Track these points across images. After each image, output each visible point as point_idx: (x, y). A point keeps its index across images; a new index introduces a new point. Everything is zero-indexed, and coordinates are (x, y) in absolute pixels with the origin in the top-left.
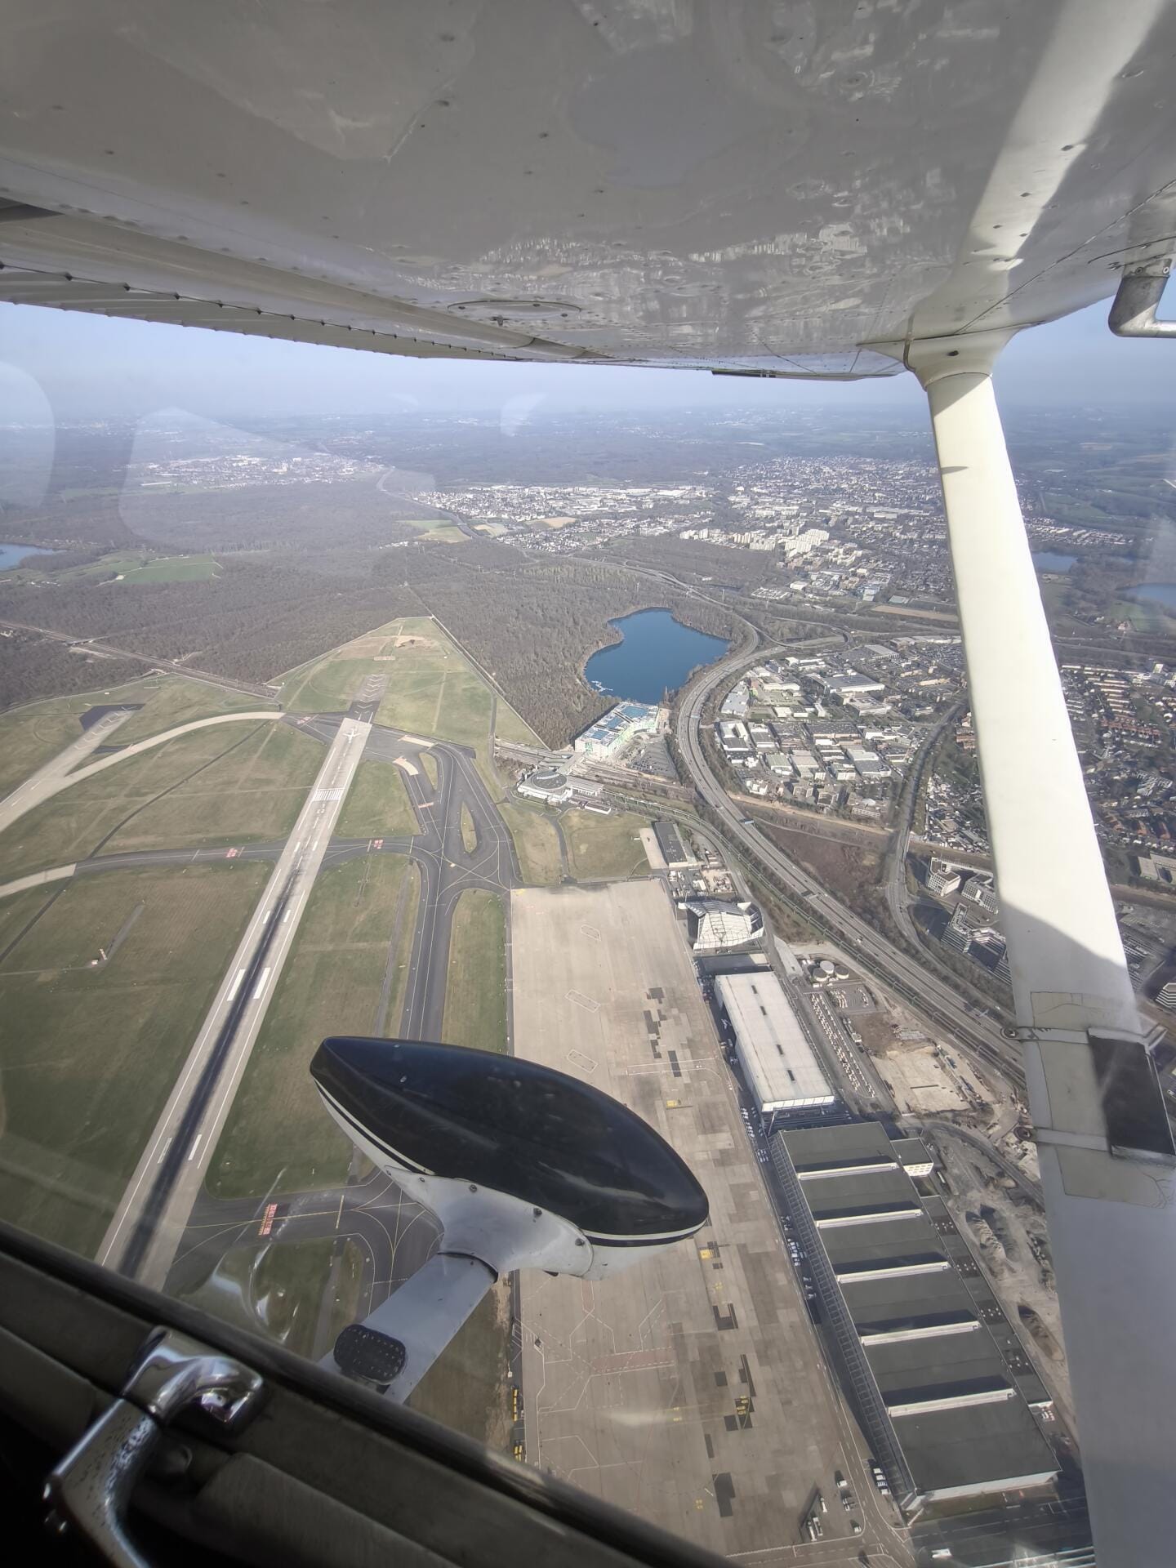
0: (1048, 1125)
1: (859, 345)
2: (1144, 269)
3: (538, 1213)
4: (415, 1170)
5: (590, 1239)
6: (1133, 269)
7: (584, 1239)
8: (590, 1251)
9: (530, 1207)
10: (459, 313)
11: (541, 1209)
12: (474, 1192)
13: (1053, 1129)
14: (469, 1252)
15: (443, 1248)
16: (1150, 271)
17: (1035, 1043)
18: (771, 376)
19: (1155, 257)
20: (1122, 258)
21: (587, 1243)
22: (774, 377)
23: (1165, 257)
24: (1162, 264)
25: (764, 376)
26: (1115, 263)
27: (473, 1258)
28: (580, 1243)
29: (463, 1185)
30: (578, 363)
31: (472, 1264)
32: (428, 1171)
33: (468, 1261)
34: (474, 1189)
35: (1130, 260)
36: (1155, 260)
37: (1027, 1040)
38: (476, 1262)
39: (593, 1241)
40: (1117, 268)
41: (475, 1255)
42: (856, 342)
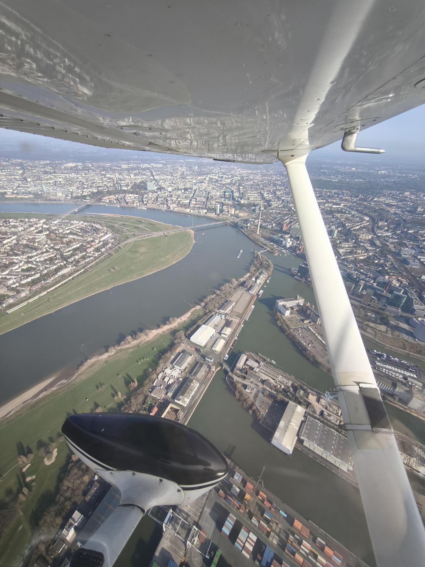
0: (349, 422)
1: (262, 151)
2: (351, 130)
3: (161, 481)
4: (108, 469)
5: (183, 488)
6: (347, 130)
7: (180, 489)
8: (183, 494)
9: (158, 478)
10: (120, 130)
11: (162, 478)
12: (134, 475)
13: (351, 424)
14: (132, 503)
15: (121, 503)
16: (352, 131)
17: (341, 392)
18: (233, 162)
19: (354, 127)
20: (344, 126)
21: (182, 490)
22: (234, 162)
23: (356, 127)
24: (356, 129)
25: (231, 162)
26: (342, 128)
27: (133, 505)
28: (179, 491)
29: (129, 473)
30: (166, 153)
31: (134, 508)
32: (114, 469)
33: (132, 507)
34: (134, 474)
35: (346, 127)
36: (353, 128)
37: (339, 391)
38: (135, 507)
39: (184, 489)
40: (343, 130)
41: (135, 504)
42: (261, 150)
